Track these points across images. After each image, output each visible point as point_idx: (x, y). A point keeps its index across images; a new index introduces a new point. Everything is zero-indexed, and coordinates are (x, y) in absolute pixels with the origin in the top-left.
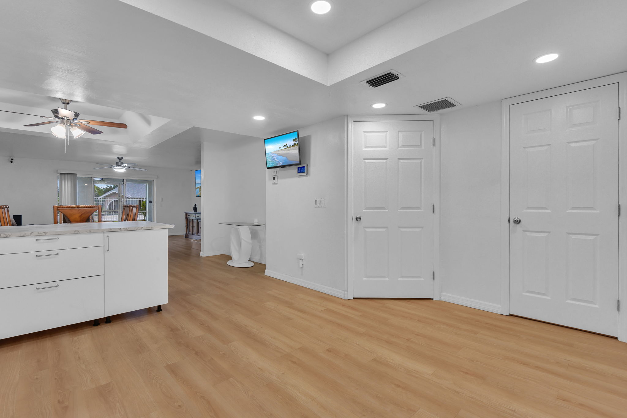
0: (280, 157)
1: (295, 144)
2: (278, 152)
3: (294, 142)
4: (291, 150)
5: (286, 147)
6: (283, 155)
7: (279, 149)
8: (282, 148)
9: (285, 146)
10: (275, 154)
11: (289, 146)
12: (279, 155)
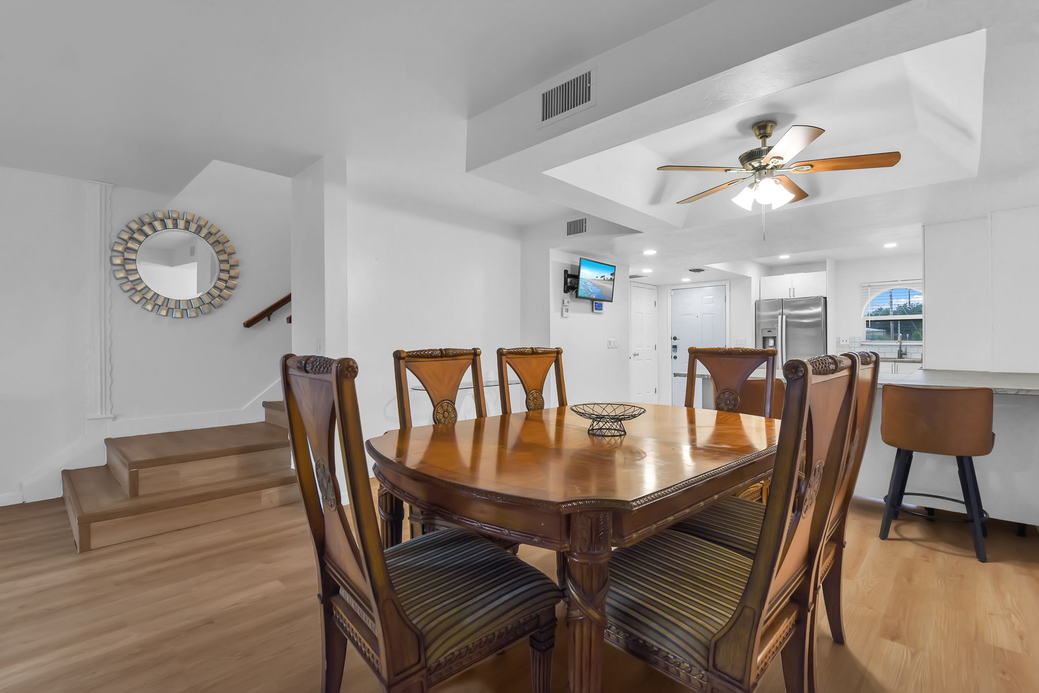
0: (594, 288)
1: (611, 279)
2: (594, 282)
3: (611, 277)
4: (609, 284)
5: (602, 279)
6: (598, 287)
7: (596, 278)
8: (599, 278)
9: (602, 277)
10: (591, 282)
11: (606, 279)
12: (594, 285)
